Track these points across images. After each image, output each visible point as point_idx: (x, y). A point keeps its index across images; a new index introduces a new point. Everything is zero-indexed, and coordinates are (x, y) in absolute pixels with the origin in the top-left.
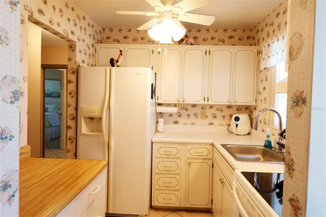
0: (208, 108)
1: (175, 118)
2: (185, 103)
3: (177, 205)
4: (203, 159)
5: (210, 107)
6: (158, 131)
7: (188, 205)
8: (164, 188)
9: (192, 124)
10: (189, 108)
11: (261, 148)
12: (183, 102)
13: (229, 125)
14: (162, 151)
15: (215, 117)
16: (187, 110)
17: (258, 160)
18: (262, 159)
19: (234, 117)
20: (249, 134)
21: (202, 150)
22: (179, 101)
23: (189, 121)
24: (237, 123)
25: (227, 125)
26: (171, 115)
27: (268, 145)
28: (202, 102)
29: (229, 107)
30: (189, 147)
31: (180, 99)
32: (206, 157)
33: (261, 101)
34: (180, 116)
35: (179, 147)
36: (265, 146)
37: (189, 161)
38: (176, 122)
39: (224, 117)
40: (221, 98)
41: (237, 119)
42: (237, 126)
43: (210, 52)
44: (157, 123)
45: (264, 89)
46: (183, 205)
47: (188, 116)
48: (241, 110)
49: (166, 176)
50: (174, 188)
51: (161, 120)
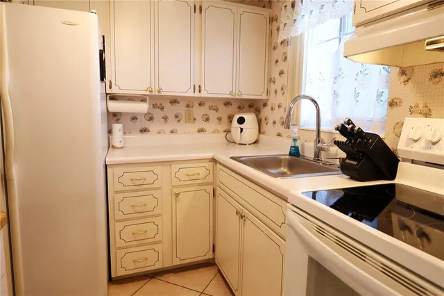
0: (196, 104)
1: (143, 123)
2: (163, 94)
3: (158, 266)
4: (200, 185)
5: (200, 104)
6: (113, 147)
7: (177, 262)
8: (135, 243)
9: (172, 132)
10: (167, 105)
11: (285, 159)
12: (159, 92)
13: (228, 131)
14: (126, 179)
15: (207, 120)
16: (162, 109)
17: (283, 175)
18: (289, 173)
19: (236, 117)
20: (256, 142)
21: (197, 170)
22: (151, 91)
23: (168, 128)
24: (242, 126)
25: (225, 131)
26: (134, 118)
27: (295, 152)
28: (190, 94)
29: (227, 103)
30: (175, 167)
31: (153, 87)
32: (204, 181)
33: (276, 92)
34: (151, 119)
35: (157, 169)
36: (290, 154)
37: (176, 191)
38: (144, 131)
39: (220, 119)
40: (220, 86)
41: (241, 121)
42: (242, 130)
43: (201, 7)
44: (110, 132)
45: (281, 73)
46: (168, 264)
47: (165, 118)
48: (243, 108)
49: (136, 222)
50: (152, 240)
51: (117, 127)
